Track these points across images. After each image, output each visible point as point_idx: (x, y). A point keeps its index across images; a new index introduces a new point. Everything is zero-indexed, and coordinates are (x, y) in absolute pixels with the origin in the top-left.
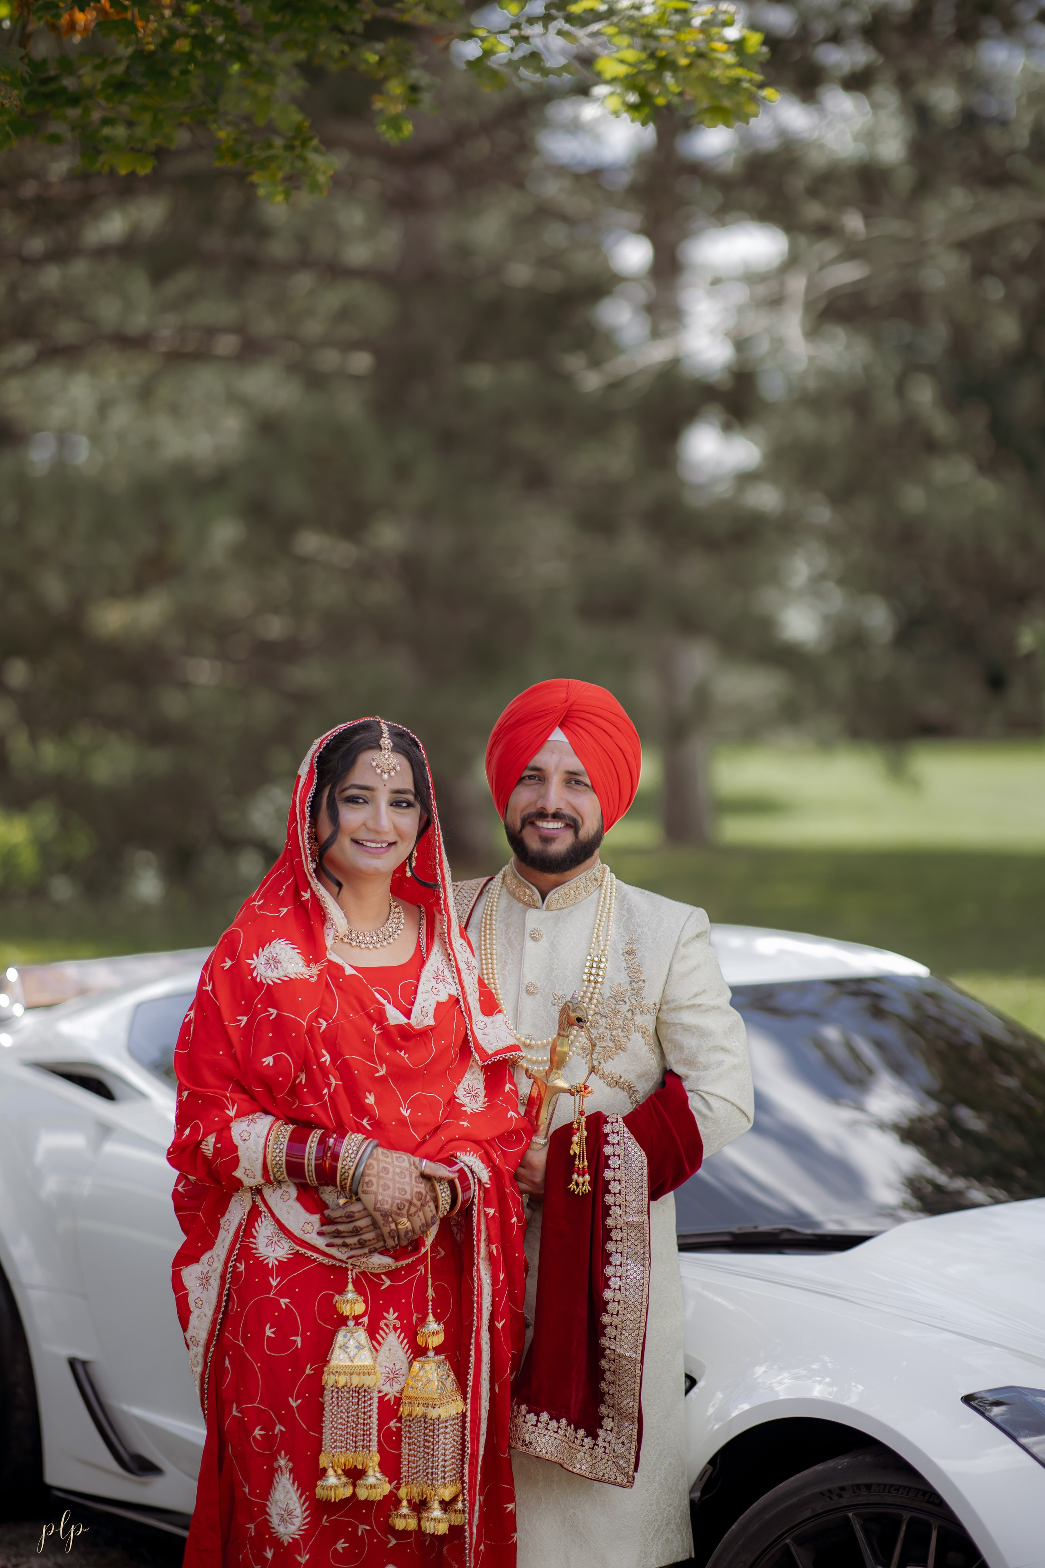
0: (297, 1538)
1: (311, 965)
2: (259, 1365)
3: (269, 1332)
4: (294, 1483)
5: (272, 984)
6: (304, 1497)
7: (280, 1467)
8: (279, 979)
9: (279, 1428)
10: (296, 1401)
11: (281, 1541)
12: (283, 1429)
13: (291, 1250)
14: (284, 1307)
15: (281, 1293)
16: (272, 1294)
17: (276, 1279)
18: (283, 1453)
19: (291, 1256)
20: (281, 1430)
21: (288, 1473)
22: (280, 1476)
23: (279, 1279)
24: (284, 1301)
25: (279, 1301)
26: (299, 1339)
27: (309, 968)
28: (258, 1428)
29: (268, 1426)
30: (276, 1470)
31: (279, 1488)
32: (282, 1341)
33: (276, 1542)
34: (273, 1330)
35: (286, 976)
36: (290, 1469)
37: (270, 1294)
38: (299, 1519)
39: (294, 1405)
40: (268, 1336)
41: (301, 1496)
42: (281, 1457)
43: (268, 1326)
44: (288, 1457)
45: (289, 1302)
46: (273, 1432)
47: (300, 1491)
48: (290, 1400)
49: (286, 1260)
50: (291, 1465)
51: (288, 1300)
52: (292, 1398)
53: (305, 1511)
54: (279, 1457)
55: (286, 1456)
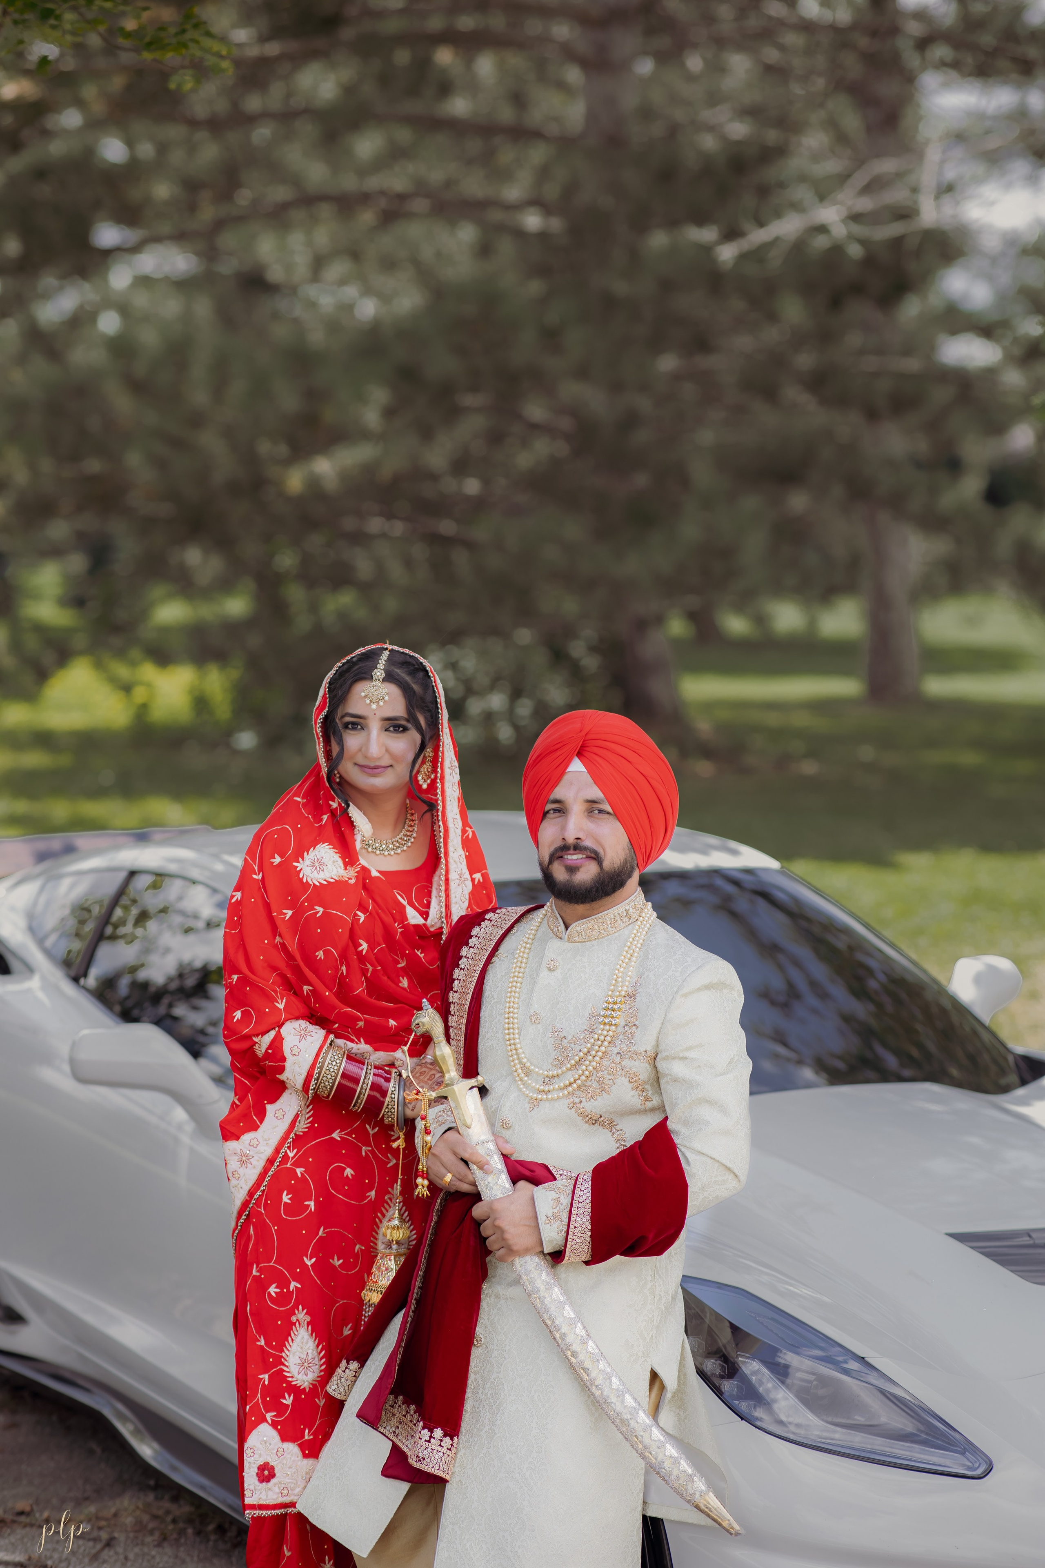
0: (316, 1384)
1: (348, 868)
2: (276, 1228)
3: (286, 1198)
4: (312, 1334)
5: (319, 885)
6: (320, 1347)
7: (297, 1320)
8: (325, 880)
9: (293, 1285)
10: (310, 1259)
11: (302, 1388)
12: (299, 1286)
13: (306, 1124)
14: (299, 1175)
15: (297, 1164)
16: (289, 1164)
17: (293, 1151)
18: (300, 1307)
19: (306, 1130)
20: (296, 1287)
21: (306, 1326)
22: (298, 1329)
23: (295, 1151)
24: (299, 1171)
25: (296, 1170)
26: (312, 1204)
27: (347, 871)
28: (274, 1285)
29: (283, 1283)
30: (294, 1324)
31: (298, 1340)
32: (297, 1206)
33: (295, 1390)
34: (290, 1196)
35: (332, 878)
36: (308, 1322)
37: (287, 1164)
38: (317, 1367)
39: (309, 1263)
40: (285, 1203)
41: (318, 1346)
42: (298, 1310)
43: (285, 1193)
44: (305, 1311)
45: (304, 1171)
46: (288, 1289)
47: (317, 1341)
48: (305, 1259)
49: (302, 1134)
50: (308, 1318)
51: (303, 1169)
52: (307, 1258)
53: (321, 1359)
54: (296, 1312)
55: (303, 1310)
